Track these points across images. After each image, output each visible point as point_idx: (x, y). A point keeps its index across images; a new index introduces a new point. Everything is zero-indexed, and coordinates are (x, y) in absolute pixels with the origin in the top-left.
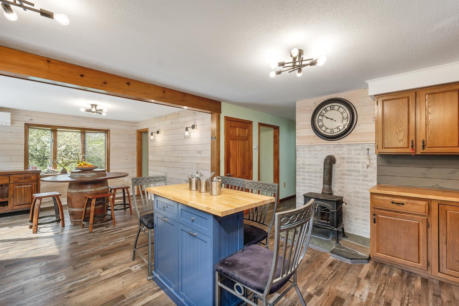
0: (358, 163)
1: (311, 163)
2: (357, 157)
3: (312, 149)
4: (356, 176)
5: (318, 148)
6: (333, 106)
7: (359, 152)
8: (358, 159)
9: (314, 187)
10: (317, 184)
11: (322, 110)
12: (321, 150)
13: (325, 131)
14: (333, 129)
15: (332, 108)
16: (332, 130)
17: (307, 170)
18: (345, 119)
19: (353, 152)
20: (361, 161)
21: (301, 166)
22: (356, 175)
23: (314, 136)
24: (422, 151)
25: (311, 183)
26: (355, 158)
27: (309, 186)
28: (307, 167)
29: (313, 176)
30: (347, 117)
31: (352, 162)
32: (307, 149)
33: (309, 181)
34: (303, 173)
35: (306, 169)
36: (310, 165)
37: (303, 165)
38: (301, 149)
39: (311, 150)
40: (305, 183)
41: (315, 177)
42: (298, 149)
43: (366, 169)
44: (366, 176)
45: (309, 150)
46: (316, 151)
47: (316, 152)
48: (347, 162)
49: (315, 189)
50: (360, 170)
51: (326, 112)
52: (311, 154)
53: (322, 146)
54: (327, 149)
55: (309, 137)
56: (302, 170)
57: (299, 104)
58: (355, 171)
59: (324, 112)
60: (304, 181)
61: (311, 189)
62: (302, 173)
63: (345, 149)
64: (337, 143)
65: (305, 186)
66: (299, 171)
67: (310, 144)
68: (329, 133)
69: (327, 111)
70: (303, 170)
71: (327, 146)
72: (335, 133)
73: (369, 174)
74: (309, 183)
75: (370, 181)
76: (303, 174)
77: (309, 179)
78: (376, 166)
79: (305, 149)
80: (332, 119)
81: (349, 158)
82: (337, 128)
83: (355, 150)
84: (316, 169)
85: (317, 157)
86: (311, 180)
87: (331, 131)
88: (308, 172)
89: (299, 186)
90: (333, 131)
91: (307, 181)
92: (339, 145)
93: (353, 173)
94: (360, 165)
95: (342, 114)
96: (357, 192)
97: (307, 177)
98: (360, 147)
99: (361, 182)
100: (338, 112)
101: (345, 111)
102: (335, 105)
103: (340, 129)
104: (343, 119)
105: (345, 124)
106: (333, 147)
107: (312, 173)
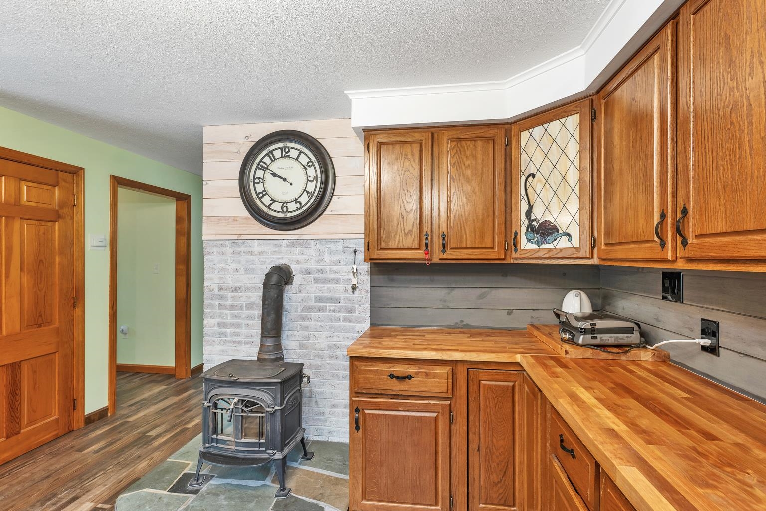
0: (337, 281)
1: (238, 284)
2: (335, 268)
3: (242, 249)
4: (333, 311)
5: (256, 247)
6: (287, 150)
7: (337, 258)
8: (336, 273)
9: (246, 343)
10: (253, 334)
11: (264, 157)
12: (262, 253)
13: (269, 207)
14: (287, 203)
15: (284, 153)
16: (284, 204)
17: (229, 302)
18: (310, 181)
19: (327, 258)
20: (342, 278)
21: (216, 292)
22: (332, 308)
23: (246, 218)
24: (442, 256)
25: (238, 334)
26: (331, 271)
27: (234, 342)
28: (230, 294)
29: (244, 316)
30: (316, 178)
31: (325, 281)
32: (229, 250)
33: (234, 330)
34: (219, 310)
35: (228, 300)
36: (237, 289)
37: (220, 289)
38: (215, 250)
39: (239, 253)
40: (225, 334)
41: (248, 317)
42: (208, 250)
43: (349, 295)
44: (350, 311)
45: (234, 253)
46: (251, 253)
47: (251, 258)
48: (316, 280)
49: (248, 346)
50: (340, 297)
51: (272, 161)
52: (239, 262)
53: (265, 242)
54: (274, 250)
55: (235, 219)
56: (217, 302)
57: (210, 134)
58: (331, 300)
59: (267, 160)
60: (223, 330)
62: (218, 311)
63: (313, 250)
64: (296, 237)
65: (225, 342)
66: (210, 305)
67: (235, 237)
68: (279, 212)
69: (275, 159)
70: (221, 302)
71: (276, 242)
72: (292, 212)
73: (356, 306)
74: (234, 334)
75: (359, 320)
76: (221, 312)
77: (233, 325)
78: (369, 287)
80: (285, 180)
81: (320, 271)
82: (296, 201)
83: (331, 253)
84: (250, 297)
85: (254, 269)
86: (239, 325)
87: (282, 208)
88: (233, 307)
89: (211, 343)
90: (287, 209)
91: (229, 330)
92: (300, 242)
93: (328, 304)
94: (340, 287)
95: (306, 169)
96: (335, 346)
97: (229, 320)
98: (340, 246)
99: (342, 323)
100: (296, 164)
101: (310, 164)
102: (292, 148)
103: (300, 203)
104: (308, 180)
105: (310, 195)
106: (288, 246)
107: (241, 308)
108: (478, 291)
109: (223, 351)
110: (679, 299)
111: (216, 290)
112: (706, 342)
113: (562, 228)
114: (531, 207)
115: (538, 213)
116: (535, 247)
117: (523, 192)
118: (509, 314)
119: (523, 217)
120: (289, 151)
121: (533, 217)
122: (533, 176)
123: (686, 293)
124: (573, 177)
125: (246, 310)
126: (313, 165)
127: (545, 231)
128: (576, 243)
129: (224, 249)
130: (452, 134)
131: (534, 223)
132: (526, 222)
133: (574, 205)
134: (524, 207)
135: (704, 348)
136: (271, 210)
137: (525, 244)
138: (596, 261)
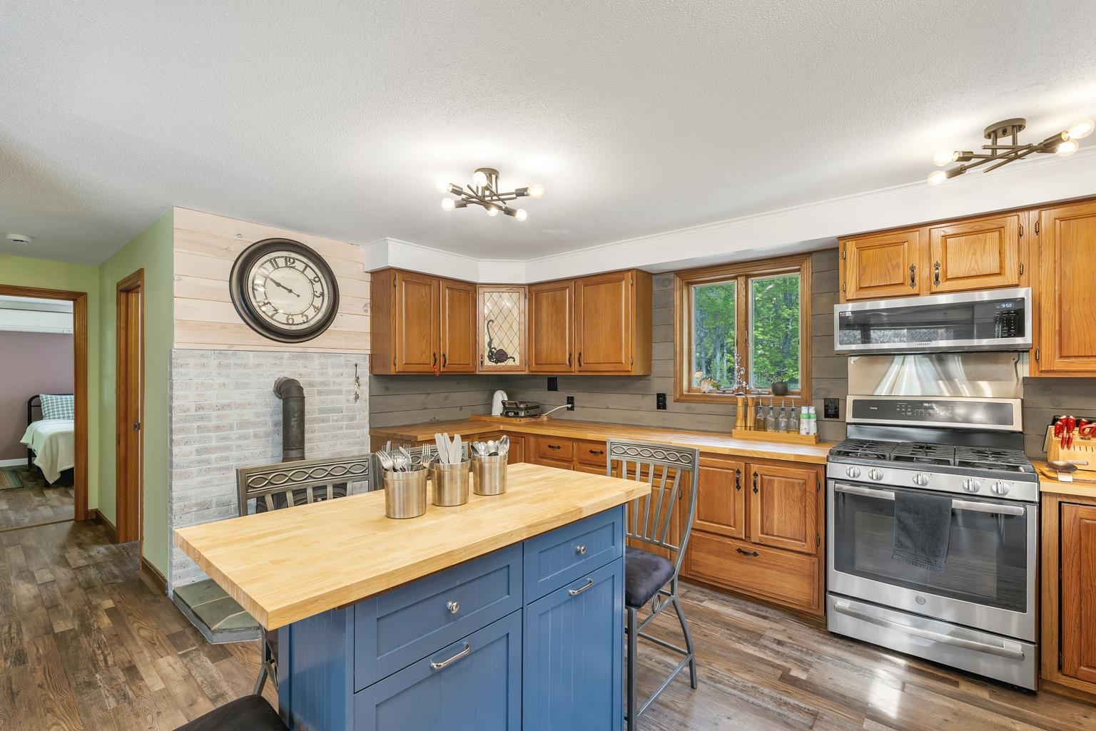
0: (340, 392)
1: (226, 401)
2: (338, 380)
3: (232, 361)
4: (337, 421)
5: (251, 359)
6: (292, 260)
7: (340, 371)
8: (339, 385)
10: (247, 455)
11: (265, 262)
12: (259, 365)
13: (271, 317)
14: (292, 315)
15: (289, 263)
16: (289, 316)
17: (214, 423)
18: (317, 296)
19: (330, 371)
20: (344, 389)
21: (193, 412)
22: (335, 418)
23: (239, 326)
24: (443, 370)
25: (227, 459)
26: (334, 383)
27: (220, 469)
28: (214, 414)
29: (234, 437)
30: (322, 294)
31: (329, 393)
32: (213, 362)
33: (220, 455)
34: (198, 433)
35: (211, 421)
36: (223, 407)
37: (199, 408)
38: (191, 361)
39: (228, 366)
40: (208, 462)
41: (240, 438)
43: (352, 405)
44: (352, 419)
45: (220, 365)
46: (245, 366)
47: (244, 371)
48: (320, 393)
50: (343, 407)
51: (275, 269)
52: (228, 376)
53: (261, 353)
55: (224, 326)
56: (195, 425)
58: (334, 410)
59: (268, 266)
60: (204, 457)
61: (229, 475)
62: (196, 435)
63: (316, 363)
64: (300, 350)
65: (208, 471)
66: (182, 430)
67: (226, 347)
68: (283, 324)
69: (278, 267)
70: (200, 424)
71: (276, 354)
72: (297, 325)
73: (357, 414)
74: (221, 459)
75: (360, 426)
76: (200, 437)
77: (219, 449)
78: (368, 396)
79: (207, 361)
80: (290, 291)
81: (324, 384)
82: (302, 314)
83: (334, 366)
84: (242, 415)
85: (248, 384)
86: (228, 448)
87: (288, 319)
88: (218, 428)
89: (186, 476)
90: (293, 321)
91: (213, 456)
92: (303, 355)
93: (330, 415)
94: (342, 398)
95: (312, 284)
97: (214, 443)
98: (342, 360)
99: (345, 431)
100: (301, 277)
101: (317, 279)
102: (297, 260)
103: (307, 317)
104: (314, 295)
105: (318, 309)
106: (290, 358)
107: (231, 428)
108: (444, 395)
109: (205, 482)
110: (556, 390)
111: (193, 410)
112: (569, 406)
113: (510, 354)
114: (491, 340)
115: (495, 344)
116: (494, 364)
117: (486, 330)
118: (461, 410)
119: (486, 346)
120: (294, 263)
121: (492, 347)
122: (493, 322)
123: (559, 387)
124: (515, 327)
125: (237, 429)
126: (320, 280)
127: (500, 356)
128: (517, 362)
129: (205, 361)
130: (451, 285)
131: (493, 350)
132: (488, 349)
133: (516, 342)
134: (487, 339)
135: (568, 409)
136: (276, 321)
137: (487, 362)
138: (526, 373)
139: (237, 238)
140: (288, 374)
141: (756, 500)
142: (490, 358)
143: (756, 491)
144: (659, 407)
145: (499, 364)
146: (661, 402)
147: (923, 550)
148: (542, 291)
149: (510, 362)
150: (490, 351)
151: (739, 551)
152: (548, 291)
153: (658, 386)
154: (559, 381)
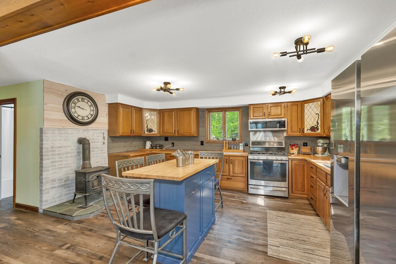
0: (98, 142)
1: (61, 145)
2: (98, 138)
3: (63, 132)
4: (97, 151)
5: (70, 131)
6: (84, 99)
7: (98, 135)
8: (98, 139)
9: (65, 167)
10: (68, 163)
11: (75, 99)
12: (72, 133)
14: (84, 117)
15: (83, 100)
16: (83, 117)
17: (57, 152)
18: (92, 111)
19: (95, 135)
20: (100, 141)
21: (50, 149)
22: (97, 150)
23: (66, 120)
24: (133, 135)
25: (62, 164)
26: (96, 139)
27: (59, 168)
28: (57, 149)
30: (93, 110)
32: (57, 132)
33: (59, 163)
34: (52, 156)
35: (56, 152)
36: (60, 147)
37: (52, 148)
38: (49, 132)
39: (62, 133)
40: (55, 166)
42: (46, 132)
43: (102, 146)
44: (102, 150)
45: (59, 133)
46: (68, 134)
48: (94, 142)
49: (66, 168)
50: (99, 147)
51: (78, 102)
52: (62, 137)
53: (73, 129)
54: (77, 132)
55: (61, 120)
56: (51, 153)
58: (96, 148)
59: (76, 101)
60: (54, 164)
61: (62, 170)
62: (51, 157)
63: (91, 132)
64: (86, 128)
65: (55, 169)
66: (46, 155)
67: (62, 127)
68: (81, 120)
69: (79, 101)
70: (52, 153)
72: (86, 120)
73: (104, 149)
74: (59, 165)
75: (104, 153)
77: (59, 161)
78: (107, 143)
79: (55, 132)
80: (83, 109)
81: (94, 139)
82: (87, 117)
83: (97, 133)
84: (67, 150)
85: (69, 139)
86: (62, 161)
87: (82, 118)
88: (58, 154)
90: (84, 119)
91: (57, 164)
92: (87, 130)
93: (95, 149)
94: (99, 144)
95: (90, 107)
96: (98, 162)
97: (57, 159)
98: (99, 131)
99: (100, 155)
100: (87, 104)
102: (85, 99)
103: (88, 117)
104: (91, 110)
105: (92, 115)
106: (82, 131)
107: (63, 154)
108: (130, 143)
109: (54, 173)
110: (168, 140)
111: (50, 148)
112: (173, 145)
113: (154, 129)
114: (147, 126)
116: (148, 133)
117: (146, 123)
118: (135, 147)
119: (146, 127)
120: (84, 100)
121: (148, 128)
122: (148, 120)
123: (169, 140)
124: (156, 122)
125: (65, 154)
126: (92, 106)
127: (151, 130)
128: (156, 132)
129: (54, 132)
130: (135, 108)
133: (156, 126)
134: (146, 126)
135: (172, 146)
136: (78, 118)
137: (146, 132)
138: (159, 136)
139: (65, 91)
140: (82, 136)
141: (231, 165)
142: (147, 131)
143: (231, 163)
144: (201, 145)
145: (150, 133)
146: (202, 143)
147: (268, 172)
148: (165, 112)
149: (154, 132)
150: (147, 129)
151: (227, 178)
152: (167, 112)
153: (201, 139)
154: (169, 138)
